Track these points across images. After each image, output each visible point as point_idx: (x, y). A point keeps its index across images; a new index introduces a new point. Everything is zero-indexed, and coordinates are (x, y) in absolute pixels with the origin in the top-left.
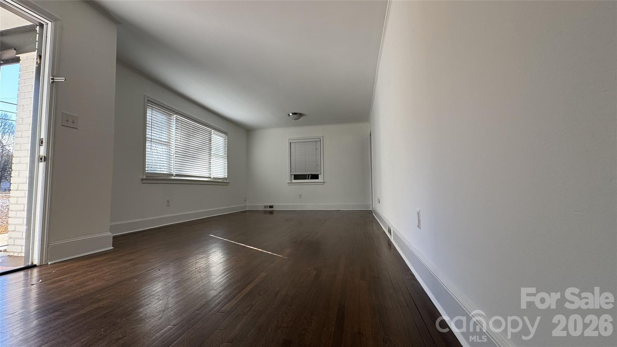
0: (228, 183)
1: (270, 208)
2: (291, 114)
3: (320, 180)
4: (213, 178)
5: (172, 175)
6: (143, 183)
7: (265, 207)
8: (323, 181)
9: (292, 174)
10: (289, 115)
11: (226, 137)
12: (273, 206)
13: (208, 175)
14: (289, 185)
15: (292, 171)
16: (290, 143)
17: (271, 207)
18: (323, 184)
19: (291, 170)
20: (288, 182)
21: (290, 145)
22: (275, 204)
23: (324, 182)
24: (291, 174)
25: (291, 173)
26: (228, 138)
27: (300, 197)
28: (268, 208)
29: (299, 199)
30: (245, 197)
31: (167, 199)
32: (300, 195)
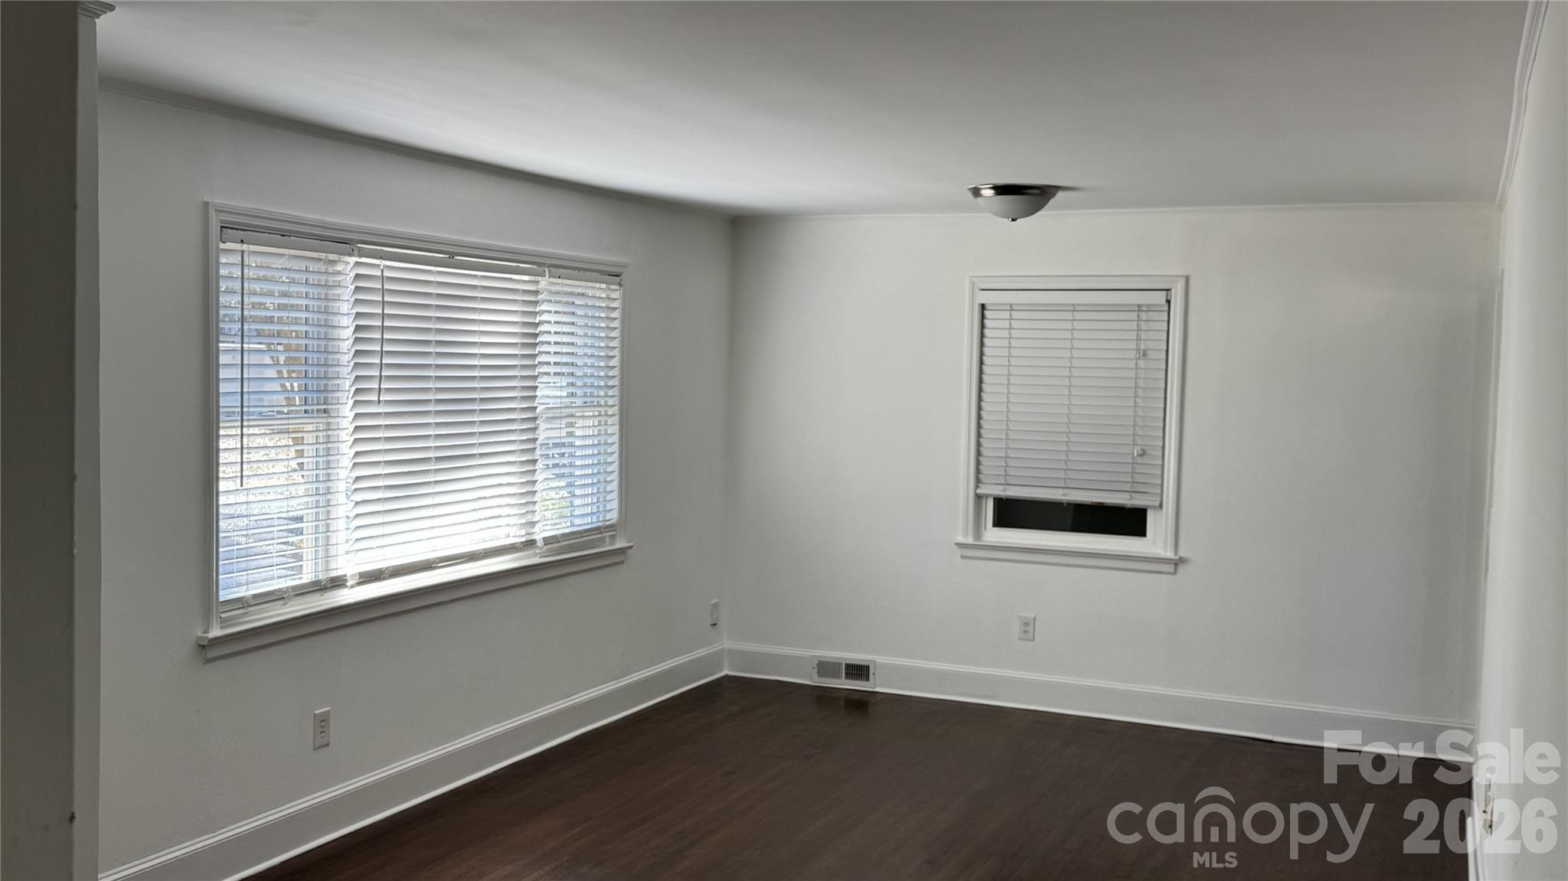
0: (622, 551)
1: (849, 676)
2: (988, 193)
3: (1155, 542)
4: (547, 541)
5: (338, 583)
6: (209, 661)
7: (825, 668)
8: (1170, 554)
9: (987, 496)
10: (976, 192)
11: (615, 295)
12: (868, 667)
13: (516, 536)
14: (963, 557)
15: (986, 472)
16: (983, 307)
17: (859, 671)
18: (1170, 568)
19: (978, 471)
20: (961, 539)
21: (983, 317)
22: (880, 659)
23: (1178, 563)
24: (979, 491)
25: (977, 487)
26: (624, 297)
27: (1025, 631)
28: (837, 676)
29: (1022, 642)
30: (715, 606)
31: (316, 712)
32: (1025, 624)
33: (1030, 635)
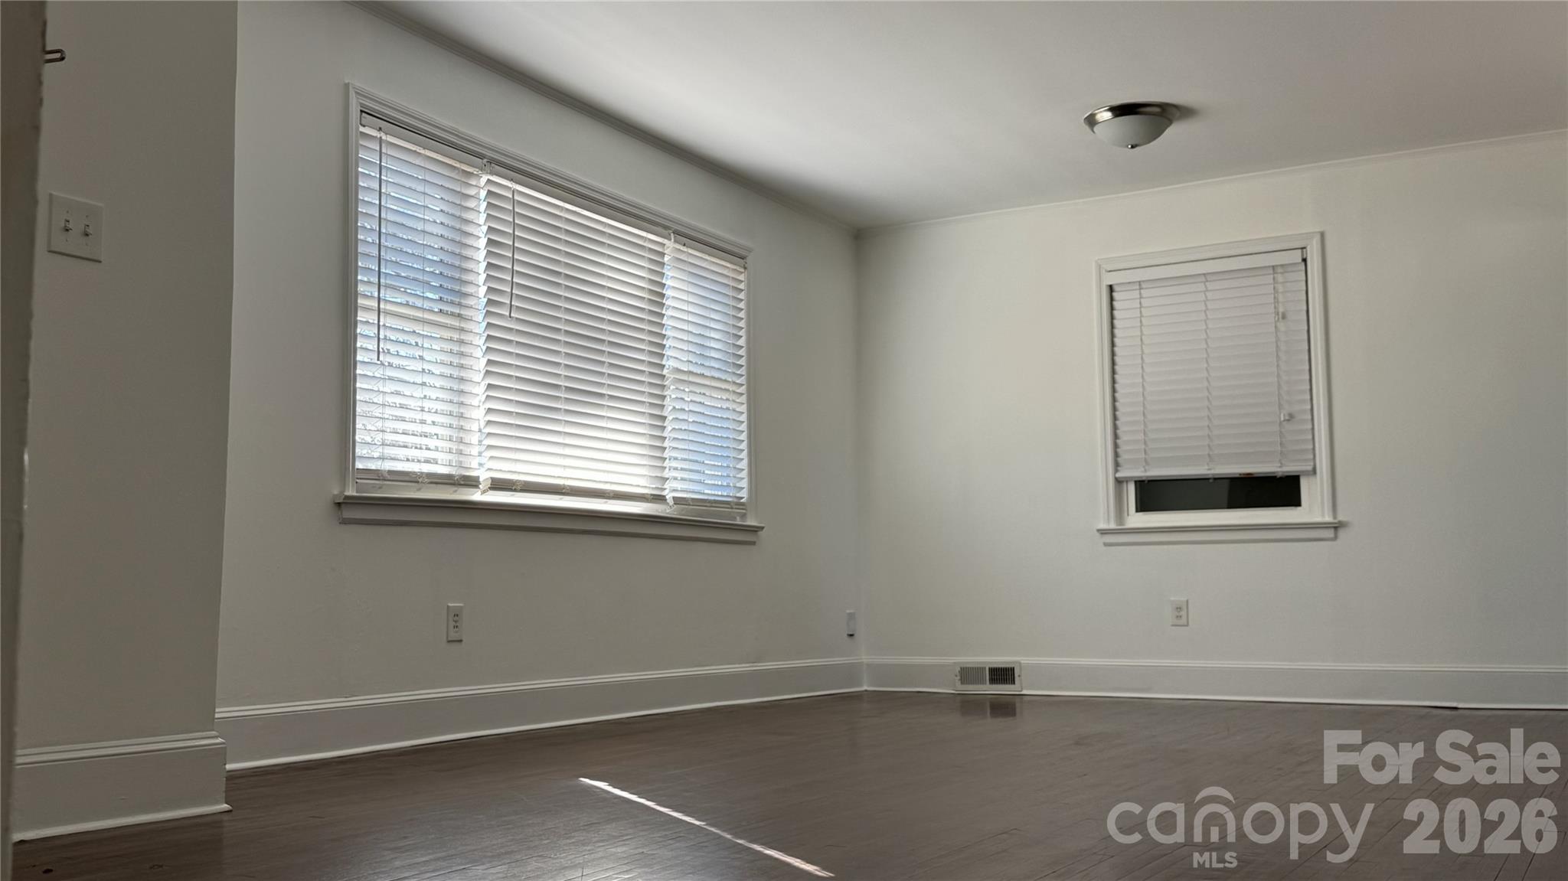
0: (755, 529)
1: (993, 681)
2: (1105, 116)
3: (1313, 506)
4: (677, 500)
5: (472, 482)
6: (345, 522)
7: (968, 674)
8: (1328, 518)
9: (1127, 480)
10: (1091, 121)
11: (741, 277)
12: (1013, 669)
13: (649, 487)
14: (1106, 544)
15: (1124, 457)
16: (1111, 288)
17: (1003, 675)
18: (1330, 533)
19: (1116, 455)
20: (1103, 526)
21: (1112, 299)
22: (1025, 660)
23: (1337, 527)
24: (1118, 475)
25: (1116, 471)
26: (748, 279)
27: (1177, 617)
28: (982, 682)
29: (1174, 628)
30: (851, 616)
31: (450, 605)
32: (1177, 608)
33: (1183, 621)
